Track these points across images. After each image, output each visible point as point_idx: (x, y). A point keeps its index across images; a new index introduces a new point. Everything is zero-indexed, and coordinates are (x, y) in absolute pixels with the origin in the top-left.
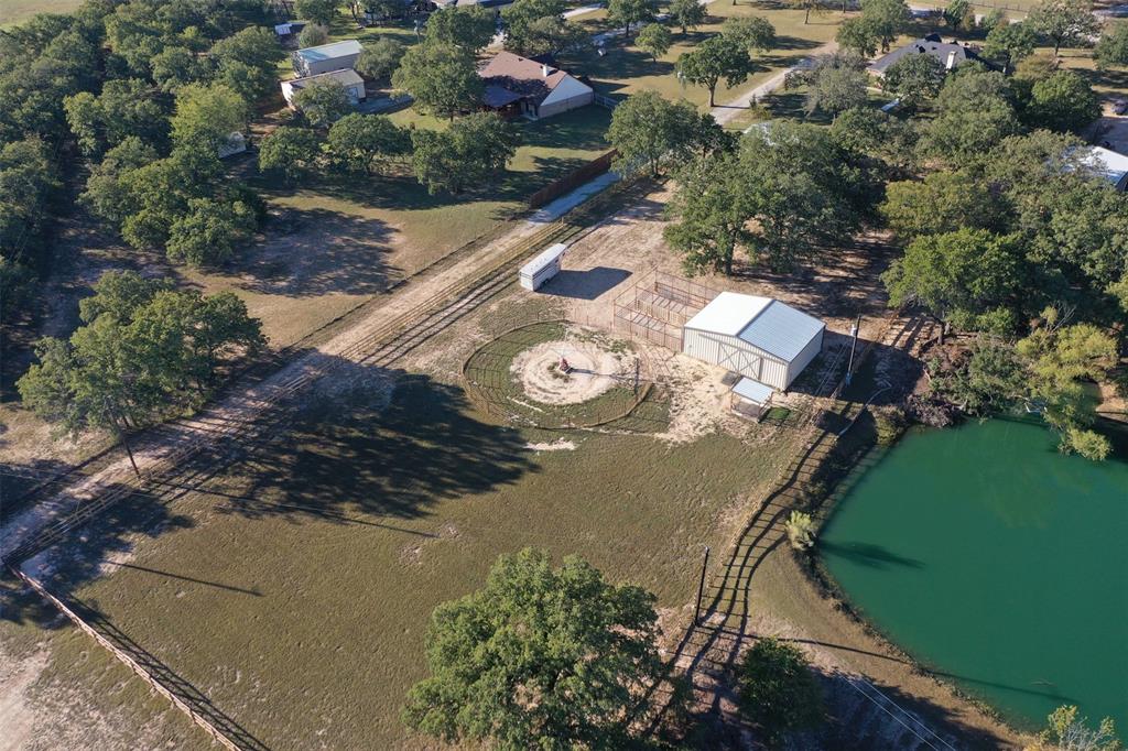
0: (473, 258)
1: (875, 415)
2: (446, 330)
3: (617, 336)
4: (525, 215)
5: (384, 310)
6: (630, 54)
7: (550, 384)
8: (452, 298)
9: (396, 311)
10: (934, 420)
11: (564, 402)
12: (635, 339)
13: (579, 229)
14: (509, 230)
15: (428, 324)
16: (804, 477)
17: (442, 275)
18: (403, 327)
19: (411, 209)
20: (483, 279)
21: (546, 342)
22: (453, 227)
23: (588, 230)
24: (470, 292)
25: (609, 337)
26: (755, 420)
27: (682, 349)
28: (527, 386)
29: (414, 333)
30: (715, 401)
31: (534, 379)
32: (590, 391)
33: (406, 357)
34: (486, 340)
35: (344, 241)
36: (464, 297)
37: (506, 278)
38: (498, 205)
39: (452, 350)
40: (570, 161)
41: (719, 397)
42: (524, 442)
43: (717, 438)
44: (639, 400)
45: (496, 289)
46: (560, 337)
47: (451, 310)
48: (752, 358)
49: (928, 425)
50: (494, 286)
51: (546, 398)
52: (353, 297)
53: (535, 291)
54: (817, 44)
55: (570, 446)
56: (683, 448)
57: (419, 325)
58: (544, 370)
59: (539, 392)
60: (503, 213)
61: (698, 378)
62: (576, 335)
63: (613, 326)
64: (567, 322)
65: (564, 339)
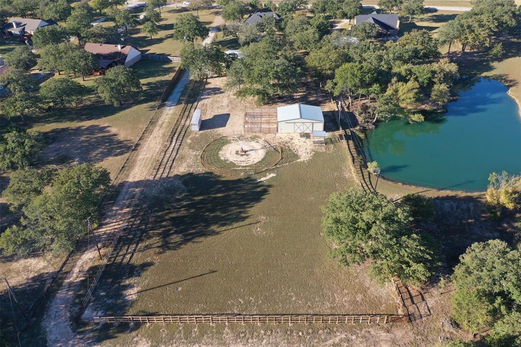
0: (158, 128)
1: (354, 131)
2: (178, 155)
3: (249, 136)
4: (162, 106)
5: (140, 157)
6: (135, 38)
7: (243, 158)
8: (168, 144)
9: (147, 156)
10: (370, 127)
11: (255, 163)
12: (257, 134)
13: (191, 105)
14: (162, 113)
15: (167, 156)
16: (355, 155)
17: (151, 136)
18: (158, 161)
19: (105, 117)
20: (172, 133)
21: (224, 146)
22: (134, 118)
23: (196, 104)
24: (172, 138)
25: (246, 137)
26: (324, 145)
27: (277, 132)
28: (235, 162)
29: (165, 160)
30: (305, 144)
31: (236, 159)
32: (260, 156)
33: (172, 170)
34: (200, 153)
35: (85, 137)
36: (171, 142)
37: (181, 130)
38: (145, 105)
39: (190, 161)
40: (158, 82)
41: (305, 142)
42: (256, 180)
43: (317, 154)
44: (280, 152)
45: (182, 134)
46: (228, 142)
47: (171, 149)
48: (308, 125)
49: (369, 129)
50: (179, 134)
51: (247, 163)
52: (119, 157)
53: (200, 130)
55: (272, 175)
56: (310, 161)
57: (164, 157)
58: (235, 155)
59: (242, 162)
60: (151, 107)
61: (292, 139)
62: (233, 140)
63: (243, 133)
64: (224, 137)
65: (230, 143)
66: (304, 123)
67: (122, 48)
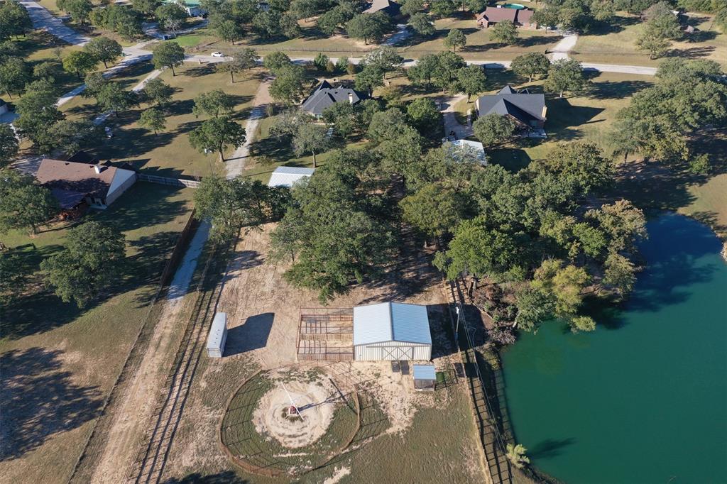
0: (151, 350)
1: (482, 352)
2: (182, 422)
3: (305, 368)
4: (162, 296)
5: (117, 428)
7: (294, 428)
8: (165, 391)
9: (128, 424)
10: (508, 340)
11: (315, 439)
12: (320, 364)
13: (210, 292)
14: (161, 311)
15: (163, 423)
16: (485, 415)
17: (139, 373)
18: (146, 437)
20: (175, 363)
21: (262, 395)
22: (113, 326)
23: (218, 289)
24: (174, 379)
25: (301, 370)
26: (432, 390)
27: (354, 358)
28: (281, 439)
29: (158, 437)
30: (400, 388)
31: (281, 431)
32: (324, 421)
33: (169, 462)
34: (219, 414)
36: (173, 386)
37: (191, 355)
38: (131, 295)
39: (201, 437)
40: (157, 236)
41: (400, 383)
43: (421, 415)
44: (358, 411)
45: (191, 368)
46: (269, 386)
47: (171, 402)
49: (507, 344)
50: (187, 367)
51: (300, 441)
52: (77, 430)
53: (223, 356)
54: (250, 98)
55: (344, 471)
56: (410, 432)
57: (157, 428)
58: (281, 419)
59: (293, 439)
60: (142, 300)
61: (378, 375)
62: (279, 380)
63: (296, 361)
64: (264, 372)
65: (274, 387)
66: (398, 347)
67: (102, 170)
